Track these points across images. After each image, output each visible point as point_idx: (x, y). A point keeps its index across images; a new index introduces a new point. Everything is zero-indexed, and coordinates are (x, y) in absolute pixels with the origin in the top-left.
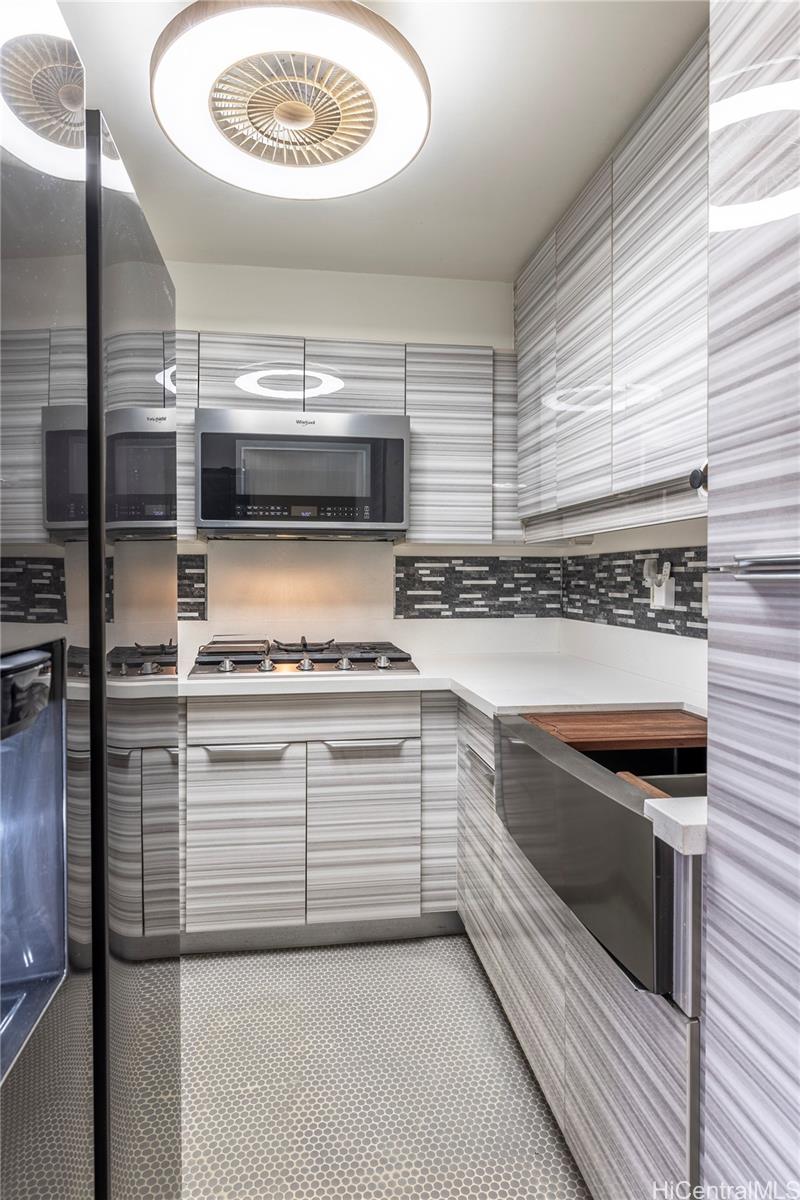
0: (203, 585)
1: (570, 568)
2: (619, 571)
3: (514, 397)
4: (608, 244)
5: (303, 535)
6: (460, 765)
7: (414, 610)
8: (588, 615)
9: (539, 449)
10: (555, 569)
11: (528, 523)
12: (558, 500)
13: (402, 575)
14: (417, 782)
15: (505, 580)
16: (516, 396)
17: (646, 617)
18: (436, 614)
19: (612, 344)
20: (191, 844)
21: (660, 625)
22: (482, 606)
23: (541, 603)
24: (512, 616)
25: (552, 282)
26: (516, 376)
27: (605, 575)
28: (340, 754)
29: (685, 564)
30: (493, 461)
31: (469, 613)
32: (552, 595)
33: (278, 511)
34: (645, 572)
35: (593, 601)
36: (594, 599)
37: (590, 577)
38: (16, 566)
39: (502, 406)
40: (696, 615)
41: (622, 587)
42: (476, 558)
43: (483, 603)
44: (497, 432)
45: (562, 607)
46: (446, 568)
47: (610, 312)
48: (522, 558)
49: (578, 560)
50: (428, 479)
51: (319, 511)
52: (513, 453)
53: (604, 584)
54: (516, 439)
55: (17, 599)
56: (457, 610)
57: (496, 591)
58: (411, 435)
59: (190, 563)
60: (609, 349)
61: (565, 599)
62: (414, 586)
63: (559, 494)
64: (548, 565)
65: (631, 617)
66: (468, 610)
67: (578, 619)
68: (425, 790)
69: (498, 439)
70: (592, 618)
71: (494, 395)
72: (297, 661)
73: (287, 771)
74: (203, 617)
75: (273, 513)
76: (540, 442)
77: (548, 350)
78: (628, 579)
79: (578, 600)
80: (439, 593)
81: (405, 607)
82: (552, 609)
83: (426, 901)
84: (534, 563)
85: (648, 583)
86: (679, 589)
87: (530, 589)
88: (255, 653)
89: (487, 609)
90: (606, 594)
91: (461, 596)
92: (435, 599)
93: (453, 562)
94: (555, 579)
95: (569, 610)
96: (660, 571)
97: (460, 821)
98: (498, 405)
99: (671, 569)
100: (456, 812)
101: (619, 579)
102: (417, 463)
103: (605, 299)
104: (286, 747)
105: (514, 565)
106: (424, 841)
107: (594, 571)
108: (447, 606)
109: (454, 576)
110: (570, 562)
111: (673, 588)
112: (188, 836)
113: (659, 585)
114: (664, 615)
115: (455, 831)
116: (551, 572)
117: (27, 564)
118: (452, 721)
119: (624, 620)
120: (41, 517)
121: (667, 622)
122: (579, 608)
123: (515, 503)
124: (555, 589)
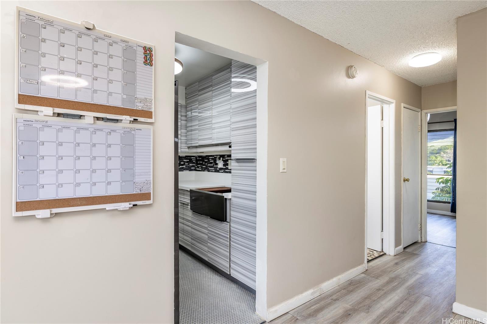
1: (198, 159)
2: (210, 159)
8: (203, 170)
9: (192, 131)
11: (189, 148)
12: (199, 143)
17: (217, 170)
21: (220, 171)
23: (190, 167)
24: (183, 171)
25: (197, 93)
27: (207, 160)
29: (225, 158)
30: (181, 132)
34: (217, 160)
36: (204, 166)
37: (203, 161)
40: (227, 169)
41: (211, 163)
45: (195, 168)
47: (212, 106)
49: (200, 157)
52: (185, 130)
53: (207, 162)
61: (196, 166)
64: (192, 158)
65: (213, 170)
67: (200, 171)
69: (182, 126)
70: (204, 171)
71: (181, 115)
77: (196, 108)
78: (213, 161)
79: (200, 167)
82: (193, 169)
84: (188, 157)
85: (218, 162)
86: (224, 163)
87: (187, 164)
90: (207, 165)
94: (194, 161)
95: (197, 169)
96: (220, 160)
98: (182, 118)
99: (222, 159)
101: (211, 161)
103: (210, 103)
107: (204, 159)
110: (197, 157)
113: (220, 163)
114: (221, 169)
116: (193, 159)
119: (212, 171)
122: (200, 168)
123: (186, 142)
124: (193, 164)
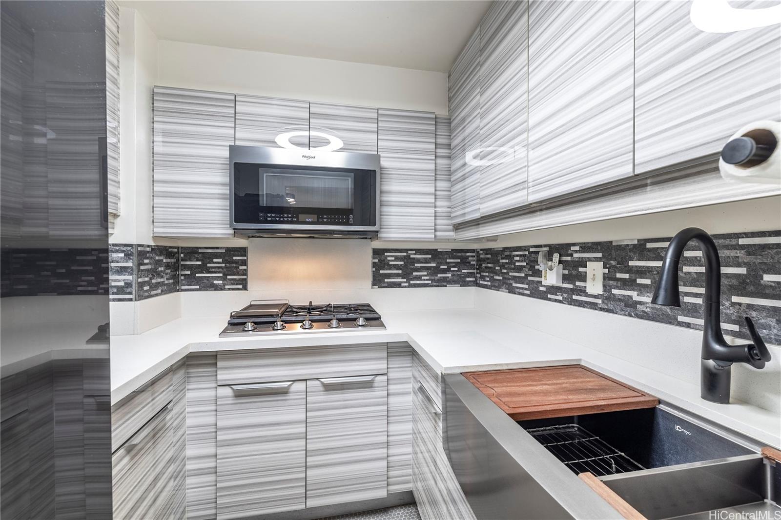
0: (245, 267)
1: (482, 256)
2: (517, 258)
3: (448, 146)
4: (525, 17)
5: (312, 235)
6: (414, 392)
7: (384, 282)
8: (495, 286)
9: (465, 179)
10: (472, 256)
11: (457, 227)
12: (481, 211)
13: (376, 261)
14: (385, 405)
15: (442, 264)
16: (450, 145)
17: (539, 290)
18: (398, 285)
19: (528, 91)
20: (221, 457)
21: (549, 296)
22: (427, 280)
23: (463, 277)
24: (446, 286)
25: (478, 61)
26: (450, 133)
27: (507, 261)
28: (329, 388)
29: (571, 255)
30: (435, 187)
31: (419, 284)
32: (471, 273)
33: (290, 217)
34: (539, 260)
35: (497, 278)
36: (499, 276)
37: (496, 262)
38: (92, 255)
39: (441, 152)
40: (582, 291)
41: (519, 270)
42: (424, 249)
43: (427, 278)
44: (438, 168)
45: (476, 280)
46: (404, 256)
47: (526, 68)
48: (452, 250)
49: (487, 251)
50: (393, 198)
51: (318, 218)
52: (447, 182)
53: (506, 267)
54: (450, 173)
55: (93, 278)
56: (411, 282)
57: (436, 270)
58: (381, 168)
59: (236, 253)
60: (526, 95)
61: (478, 275)
62: (384, 267)
63: (482, 206)
64: (468, 254)
65: (526, 289)
66: (418, 282)
67: (487, 288)
68: (389, 409)
69: (438, 173)
70: (497, 288)
71: (436, 144)
72: (301, 321)
73: (293, 401)
74: (245, 288)
75: (286, 219)
76: (465, 174)
77: (474, 109)
78: (524, 264)
79: (487, 276)
80: (400, 272)
81: (378, 281)
82: (470, 281)
83: (390, 485)
84: (459, 253)
85: (541, 267)
86: (566, 272)
87: (456, 269)
88: (272, 316)
89: (430, 282)
90: (507, 273)
91: (414, 274)
92: (398, 275)
93: (409, 252)
94: (472, 263)
95: (481, 282)
96: (550, 259)
97: (413, 429)
98: (438, 150)
99: (560, 258)
100: (411, 423)
101: (517, 264)
102: (386, 188)
104: (290, 385)
105: (447, 254)
106: (389, 444)
107: (499, 258)
108: (405, 280)
109: (409, 261)
110: (482, 252)
111: (561, 272)
112: (218, 451)
113: (551, 269)
114: (554, 289)
115: (411, 436)
116: (470, 258)
117: (99, 253)
118: (408, 362)
119: (521, 291)
120: (99, 219)
121: (556, 295)
122: (488, 281)
123: (449, 215)
124: (471, 269)
